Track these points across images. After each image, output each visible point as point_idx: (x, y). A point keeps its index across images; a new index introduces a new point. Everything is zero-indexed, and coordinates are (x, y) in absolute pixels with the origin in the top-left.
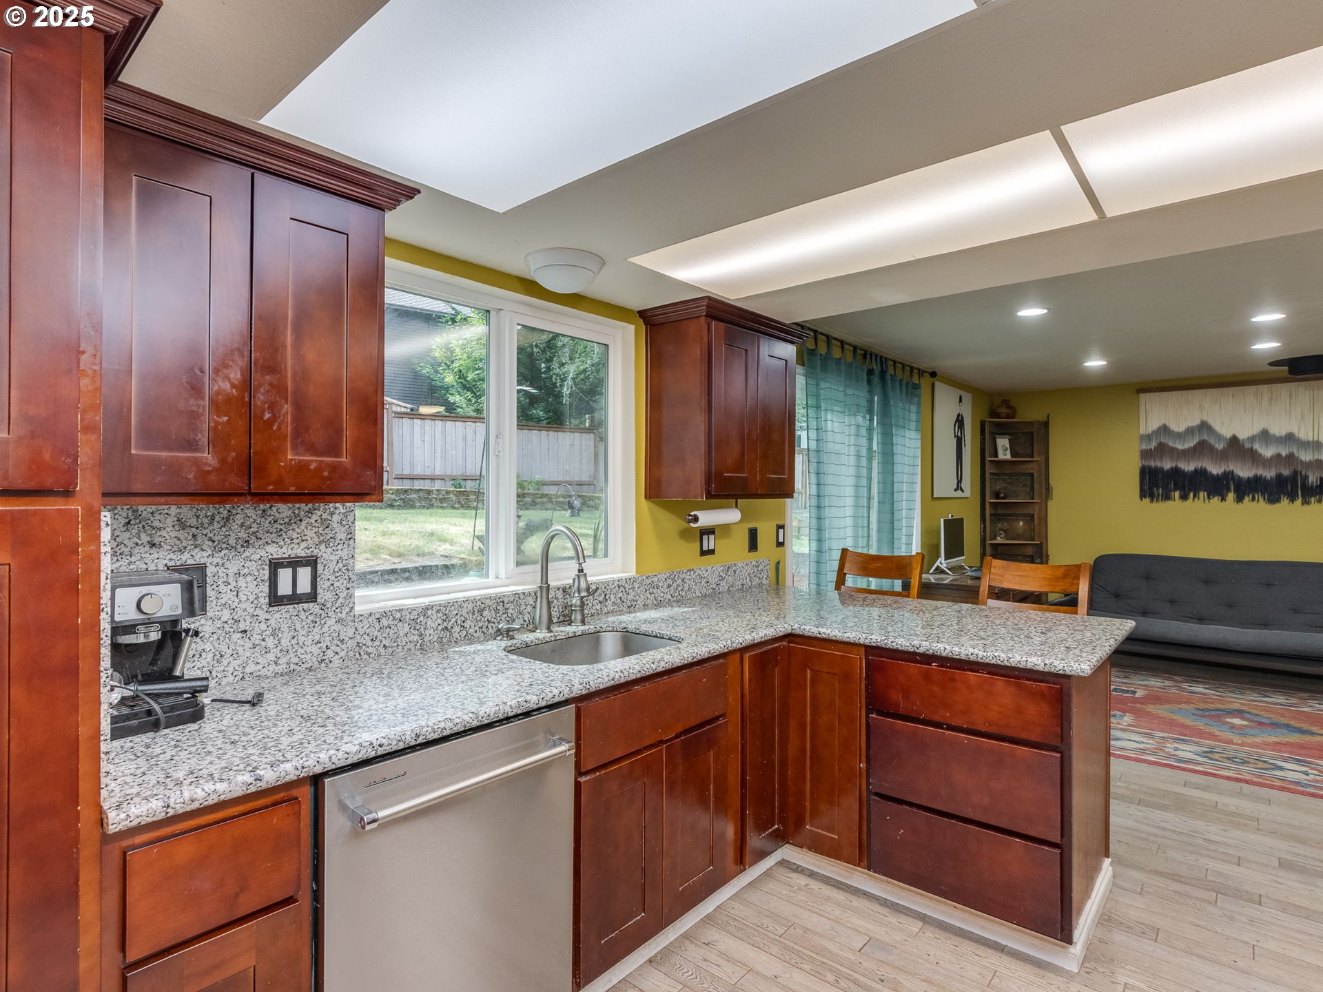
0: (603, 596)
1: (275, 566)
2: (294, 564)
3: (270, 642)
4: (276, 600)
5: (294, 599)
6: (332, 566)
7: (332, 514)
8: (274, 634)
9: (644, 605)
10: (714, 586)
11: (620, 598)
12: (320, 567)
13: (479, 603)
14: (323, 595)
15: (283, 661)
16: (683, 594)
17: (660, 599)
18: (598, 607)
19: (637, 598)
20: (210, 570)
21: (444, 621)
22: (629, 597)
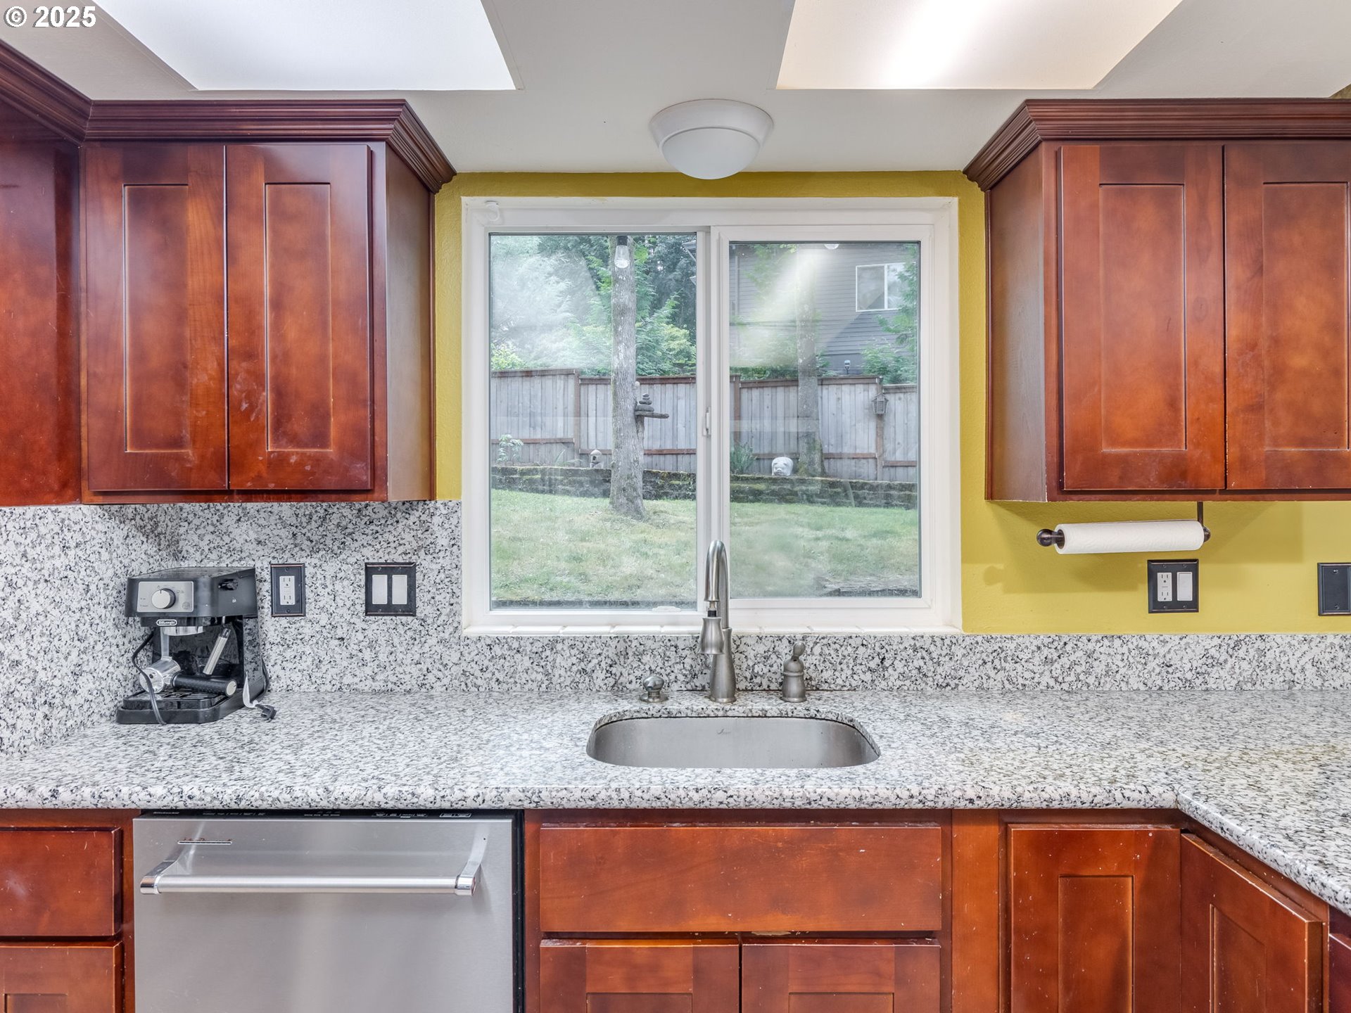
0: (877, 660)
1: (370, 570)
2: (389, 570)
3: (367, 655)
4: (371, 609)
5: (389, 609)
6: (433, 575)
7: (432, 515)
8: (370, 646)
9: (980, 687)
10: (1189, 676)
11: (919, 669)
12: (419, 576)
13: (635, 643)
14: (423, 609)
15: (380, 677)
16: (1091, 680)
17: (1021, 681)
18: (868, 677)
19: (961, 673)
20: (309, 571)
21: (581, 660)
22: (940, 670)
